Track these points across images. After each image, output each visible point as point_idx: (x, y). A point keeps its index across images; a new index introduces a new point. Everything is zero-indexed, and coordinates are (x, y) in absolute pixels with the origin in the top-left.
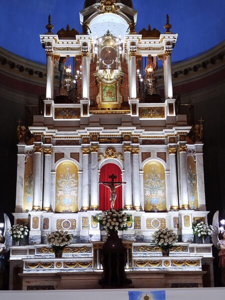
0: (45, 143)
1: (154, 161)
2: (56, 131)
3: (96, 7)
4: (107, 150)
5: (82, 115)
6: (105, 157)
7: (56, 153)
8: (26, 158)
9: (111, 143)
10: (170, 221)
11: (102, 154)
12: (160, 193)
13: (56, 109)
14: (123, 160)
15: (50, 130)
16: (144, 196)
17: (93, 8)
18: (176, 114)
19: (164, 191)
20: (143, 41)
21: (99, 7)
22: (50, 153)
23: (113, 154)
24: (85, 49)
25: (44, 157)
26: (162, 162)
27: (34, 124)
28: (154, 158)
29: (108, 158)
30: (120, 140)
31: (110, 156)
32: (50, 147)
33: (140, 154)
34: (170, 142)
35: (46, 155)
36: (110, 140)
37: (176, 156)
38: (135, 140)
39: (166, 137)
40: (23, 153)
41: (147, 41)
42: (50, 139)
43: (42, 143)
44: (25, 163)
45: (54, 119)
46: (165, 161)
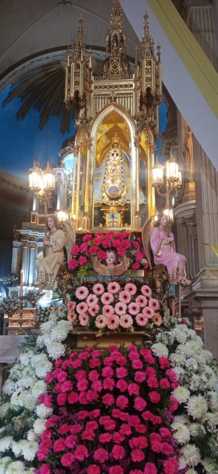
0: (31, 240)
2: (38, 233)
3: (67, 149)
7: (38, 248)
8: (18, 250)
13: (40, 218)
15: (34, 232)
17: (66, 150)
21: (70, 149)
22: (34, 248)
24: (59, 177)
25: (30, 250)
27: (23, 228)
32: (34, 243)
40: (16, 247)
42: (34, 238)
43: (28, 241)
44: (18, 254)
45: (38, 224)
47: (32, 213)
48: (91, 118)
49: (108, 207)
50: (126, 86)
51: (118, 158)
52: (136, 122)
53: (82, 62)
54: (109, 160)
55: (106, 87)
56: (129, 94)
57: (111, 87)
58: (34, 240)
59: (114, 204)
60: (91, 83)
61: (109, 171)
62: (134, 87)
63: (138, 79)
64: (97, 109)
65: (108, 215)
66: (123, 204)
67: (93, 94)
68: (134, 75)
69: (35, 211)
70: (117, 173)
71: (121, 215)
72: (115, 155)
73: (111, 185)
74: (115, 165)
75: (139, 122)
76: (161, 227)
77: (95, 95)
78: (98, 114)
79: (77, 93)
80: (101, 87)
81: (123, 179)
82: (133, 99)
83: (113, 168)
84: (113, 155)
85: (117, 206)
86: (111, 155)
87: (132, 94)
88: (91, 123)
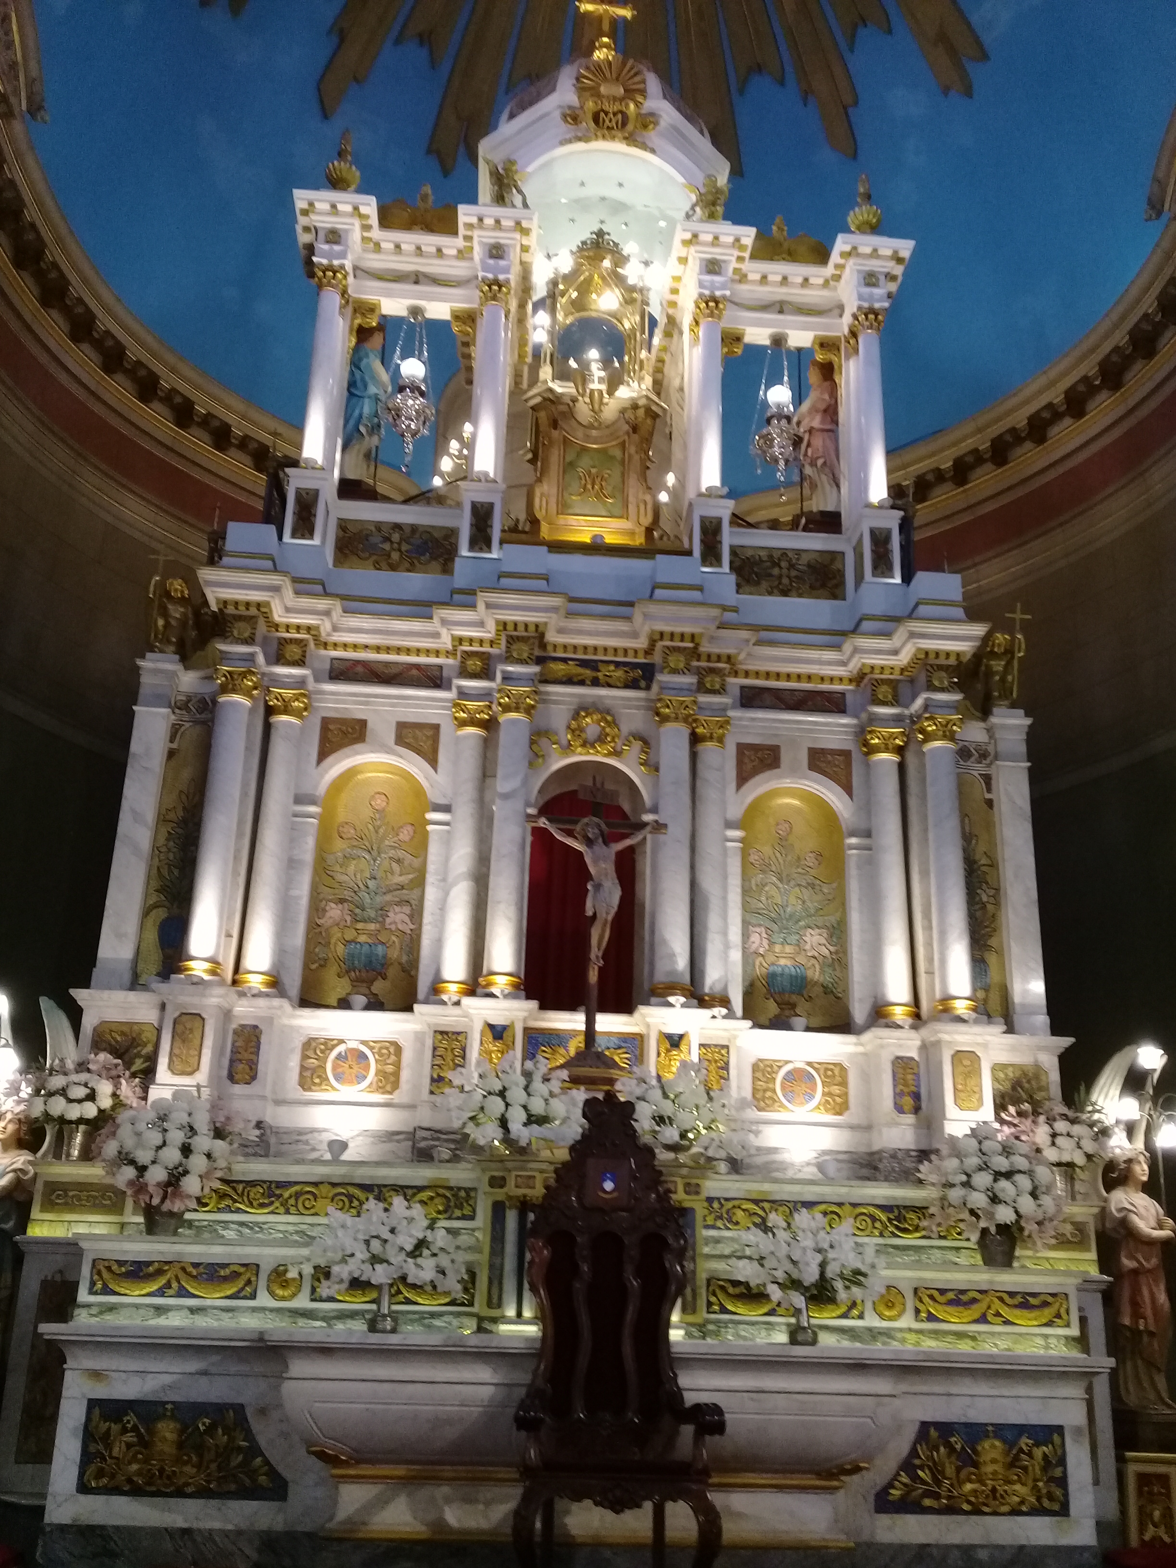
0: (279, 660)
1: (792, 792)
2: (337, 609)
5: (465, 553)
7: (326, 722)
8: (176, 727)
10: (866, 1077)
11: (548, 733)
12: (816, 941)
14: (653, 767)
15: (305, 602)
18: (904, 580)
19: (837, 932)
20: (755, 269)
21: (570, 114)
22: (298, 714)
23: (601, 739)
24: (496, 271)
25: (267, 728)
26: (832, 793)
27: (227, 562)
28: (794, 772)
29: (581, 756)
30: (640, 674)
31: (587, 743)
32: (301, 683)
33: (732, 749)
34: (878, 703)
35: (278, 719)
36: (594, 671)
37: (902, 767)
38: (711, 680)
39: (856, 678)
41: (774, 271)
42: (304, 644)
43: (261, 659)
44: (171, 754)
45: (329, 562)
46: (848, 790)
47: (299, 477)
58: (300, 663)
69: (318, 468)
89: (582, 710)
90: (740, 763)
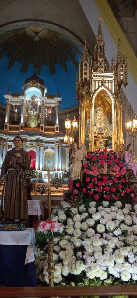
0: (4, 141)
1: (49, 150)
2: (9, 136)
3: (28, 85)
4: (30, 145)
5: (20, 130)
6: (29, 148)
7: (8, 146)
9: (32, 142)
10: (54, 175)
11: (28, 146)
12: (51, 163)
13: (10, 127)
14: (36, 149)
15: (6, 136)
16: (45, 164)
18: (59, 131)
19: (53, 163)
20: (48, 100)
22: (6, 146)
23: (32, 147)
24: (23, 102)
25: (3, 147)
26: (53, 151)
28: (49, 149)
29: (30, 148)
30: (35, 141)
31: (31, 147)
32: (6, 143)
33: (44, 147)
34: (56, 143)
35: (4, 146)
36: (31, 141)
37: (58, 149)
38: (42, 141)
39: (55, 140)
41: (50, 100)
42: (6, 139)
43: (2, 141)
45: (8, 131)
46: (54, 150)
47: (5, 124)
48: (92, 93)
49: (98, 138)
50: (109, 77)
51: (102, 112)
52: (114, 96)
53: (89, 63)
54: (97, 113)
55: (99, 76)
56: (111, 81)
57: (102, 76)
58: (6, 141)
59: (101, 136)
60: (92, 74)
61: (98, 119)
62: (113, 78)
63: (116, 74)
64: (95, 88)
65: (98, 142)
66: (106, 137)
67: (93, 79)
68: (113, 71)
69: (7, 123)
70: (102, 120)
71: (105, 142)
72: (100, 111)
73: (99, 126)
74: (100, 116)
75: (116, 96)
76: (129, 151)
77: (94, 80)
78: (95, 90)
79: (86, 79)
80: (97, 76)
81: (105, 124)
82: (113, 84)
83: (100, 118)
84: (99, 110)
85: (103, 138)
86: (98, 110)
87: (112, 81)
88: (92, 95)
89: (31, 144)
90: (45, 149)
